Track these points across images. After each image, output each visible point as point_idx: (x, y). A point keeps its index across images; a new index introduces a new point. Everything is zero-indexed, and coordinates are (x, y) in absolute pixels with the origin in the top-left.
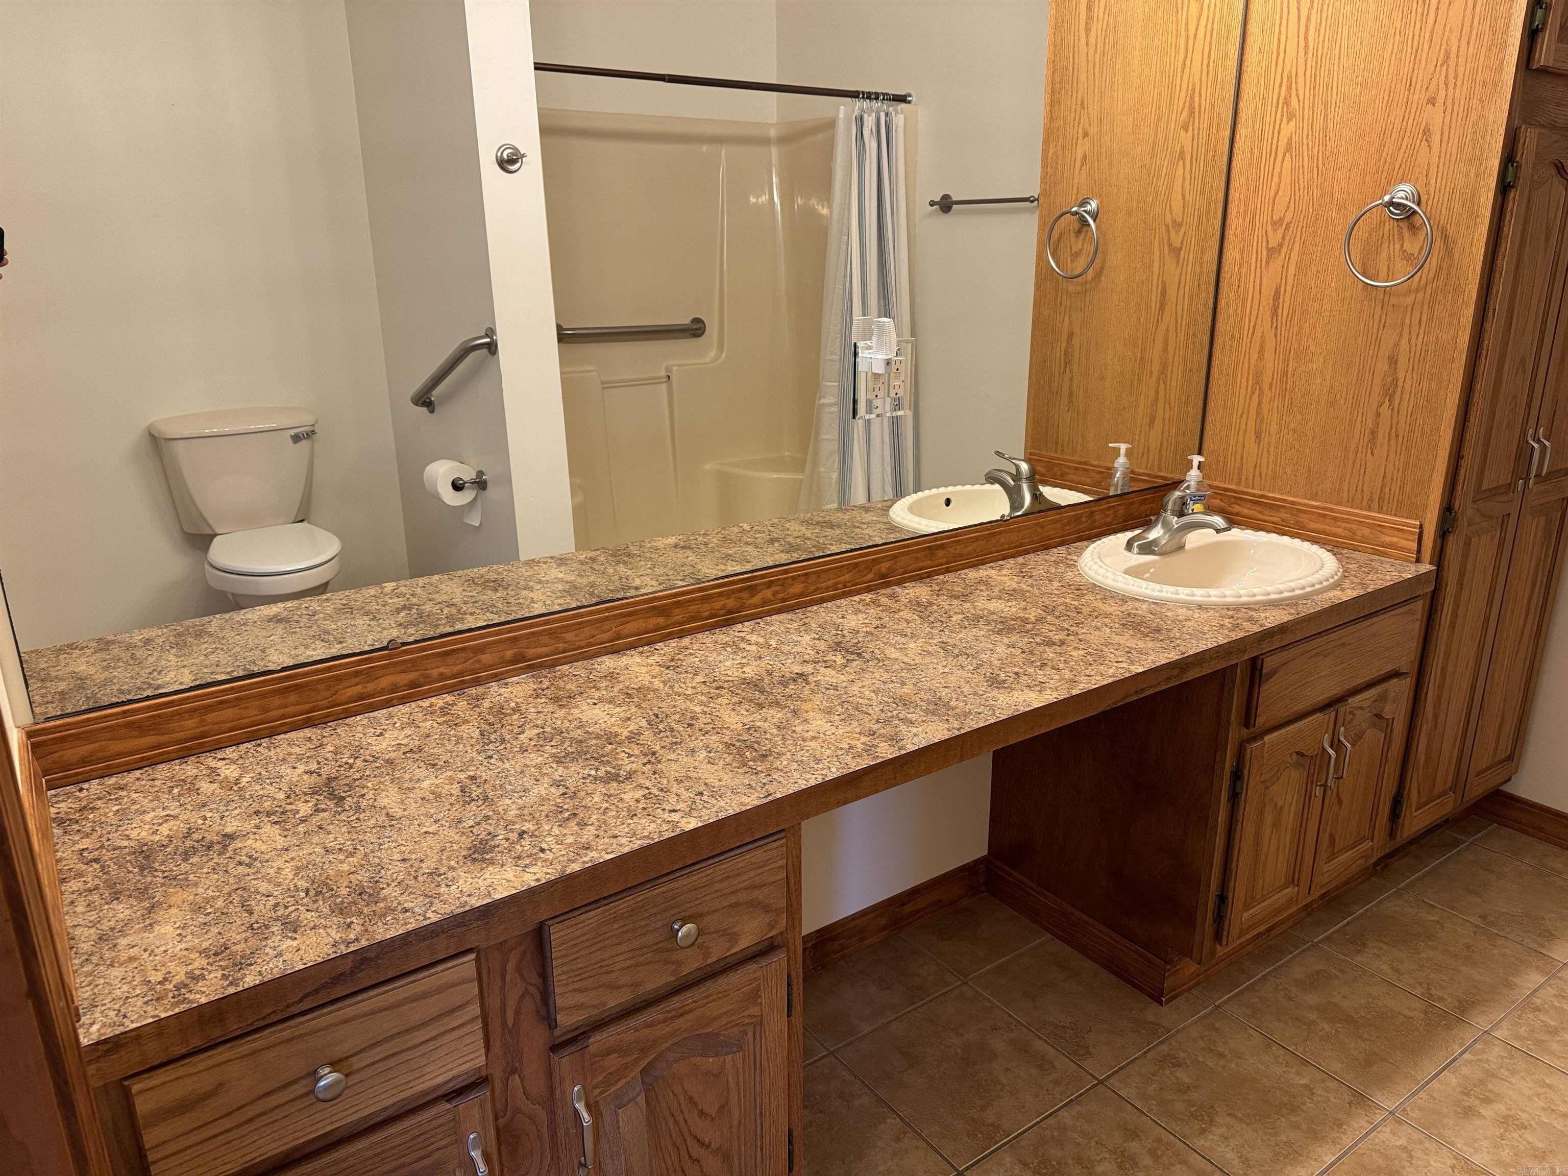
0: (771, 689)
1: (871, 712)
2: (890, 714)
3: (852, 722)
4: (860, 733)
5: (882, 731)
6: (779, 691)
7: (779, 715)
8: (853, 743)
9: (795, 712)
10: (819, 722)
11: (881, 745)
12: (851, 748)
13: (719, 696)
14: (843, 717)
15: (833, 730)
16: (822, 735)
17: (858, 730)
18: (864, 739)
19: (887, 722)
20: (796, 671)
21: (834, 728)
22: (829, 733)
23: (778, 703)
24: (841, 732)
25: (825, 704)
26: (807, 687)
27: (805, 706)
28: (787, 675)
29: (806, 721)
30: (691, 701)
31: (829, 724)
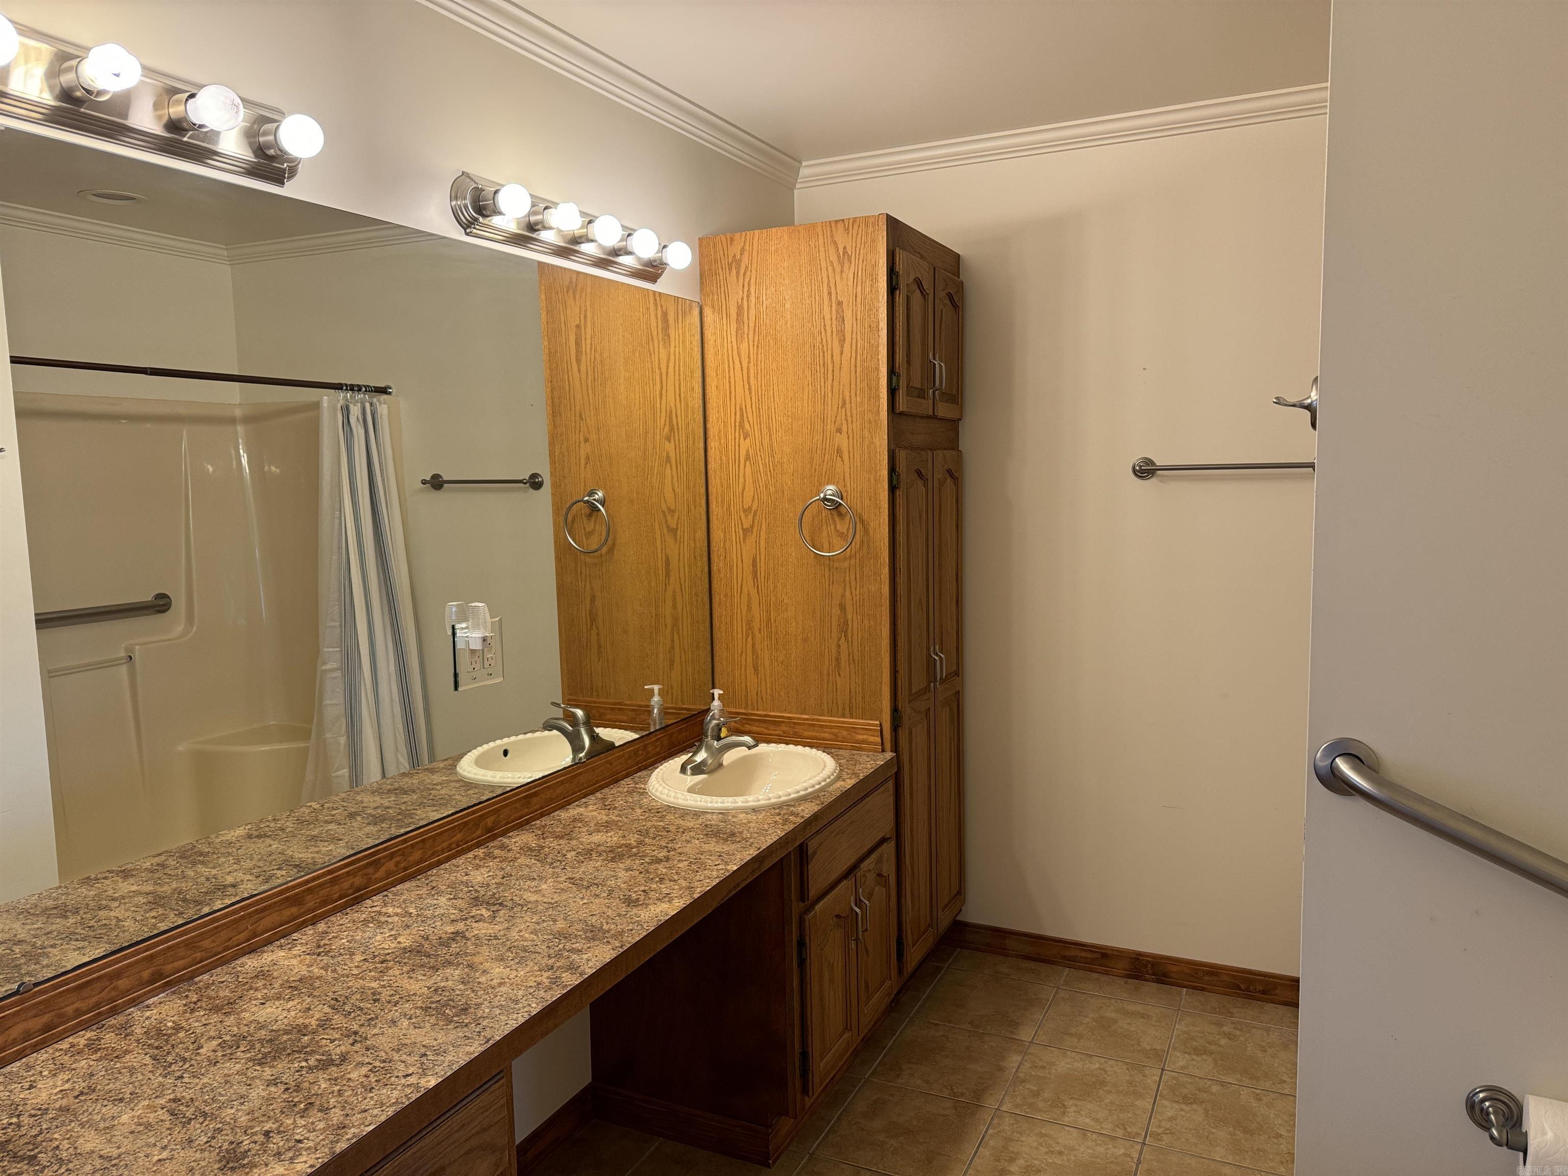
0: (436, 951)
1: (539, 950)
2: (557, 949)
3: (528, 963)
4: (540, 970)
5: (558, 964)
6: (444, 951)
7: (457, 972)
8: (539, 979)
9: (469, 966)
10: (497, 970)
11: (563, 975)
12: (539, 984)
13: (388, 969)
14: (516, 961)
15: (514, 973)
16: (507, 980)
17: (536, 968)
18: (546, 974)
19: (558, 955)
20: (450, 931)
21: (514, 971)
22: (511, 976)
23: (450, 963)
24: (522, 973)
25: (493, 953)
26: (469, 943)
27: (477, 959)
28: (443, 936)
29: (484, 972)
30: (363, 978)
31: (508, 969)
